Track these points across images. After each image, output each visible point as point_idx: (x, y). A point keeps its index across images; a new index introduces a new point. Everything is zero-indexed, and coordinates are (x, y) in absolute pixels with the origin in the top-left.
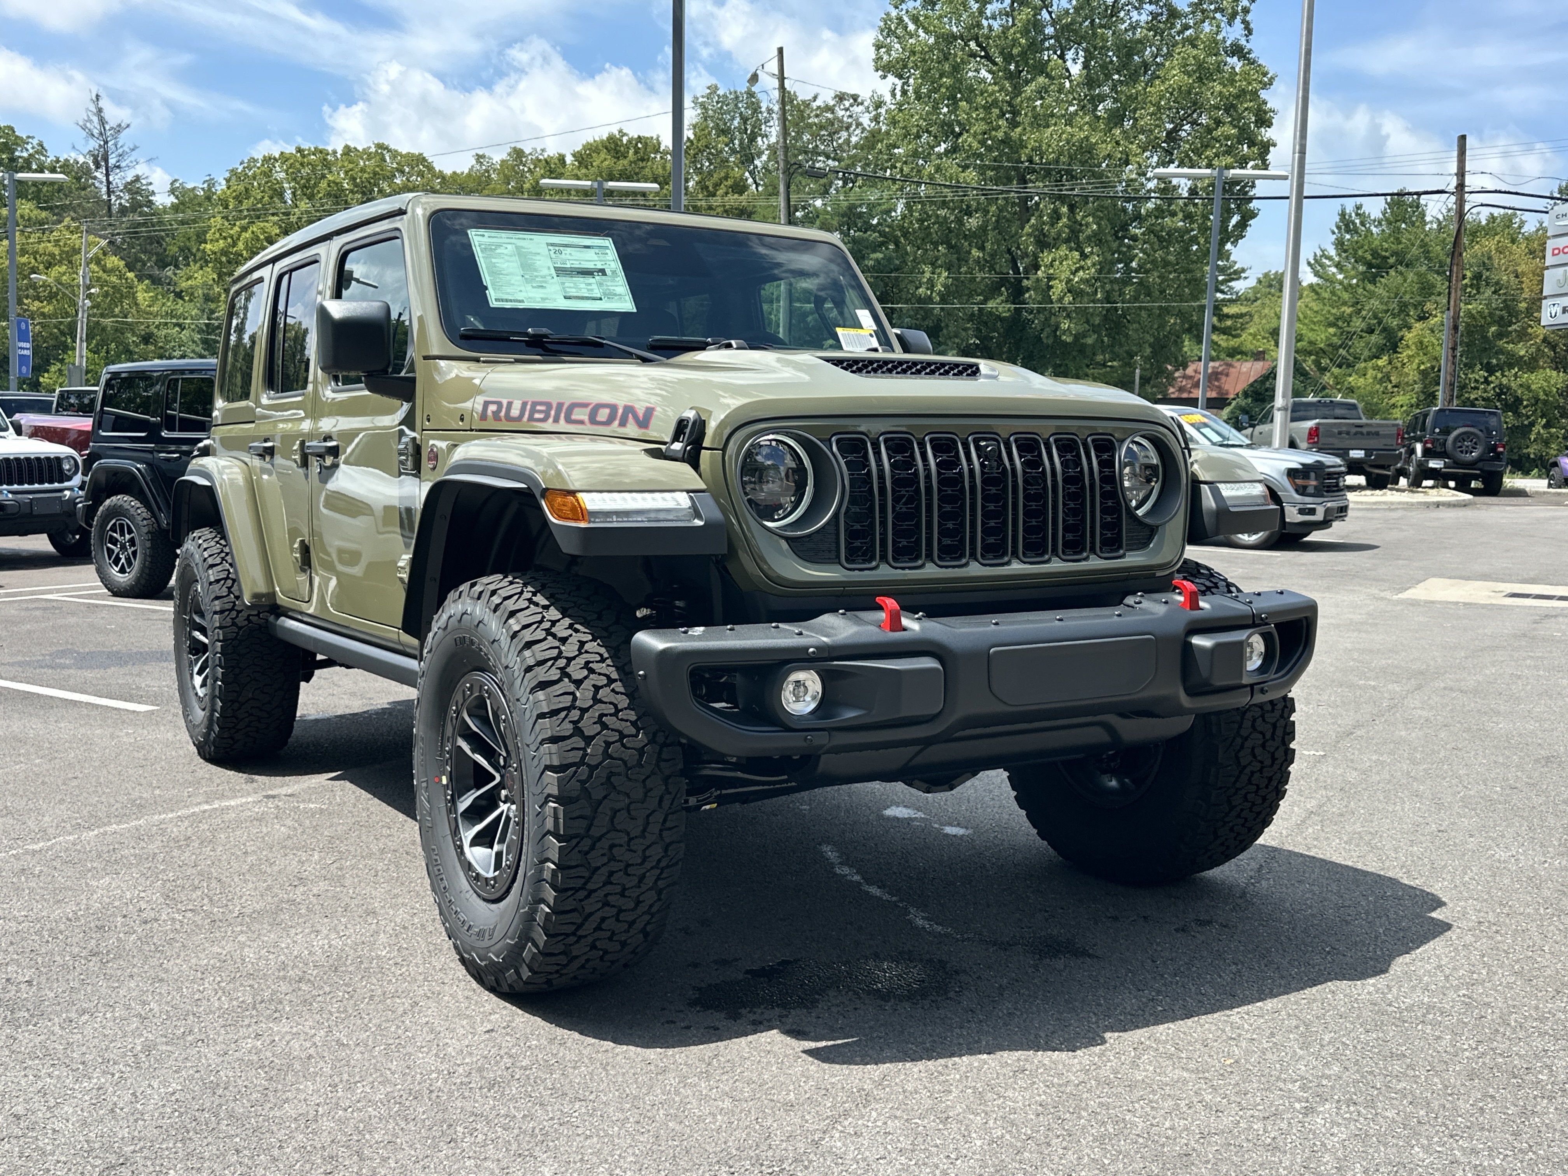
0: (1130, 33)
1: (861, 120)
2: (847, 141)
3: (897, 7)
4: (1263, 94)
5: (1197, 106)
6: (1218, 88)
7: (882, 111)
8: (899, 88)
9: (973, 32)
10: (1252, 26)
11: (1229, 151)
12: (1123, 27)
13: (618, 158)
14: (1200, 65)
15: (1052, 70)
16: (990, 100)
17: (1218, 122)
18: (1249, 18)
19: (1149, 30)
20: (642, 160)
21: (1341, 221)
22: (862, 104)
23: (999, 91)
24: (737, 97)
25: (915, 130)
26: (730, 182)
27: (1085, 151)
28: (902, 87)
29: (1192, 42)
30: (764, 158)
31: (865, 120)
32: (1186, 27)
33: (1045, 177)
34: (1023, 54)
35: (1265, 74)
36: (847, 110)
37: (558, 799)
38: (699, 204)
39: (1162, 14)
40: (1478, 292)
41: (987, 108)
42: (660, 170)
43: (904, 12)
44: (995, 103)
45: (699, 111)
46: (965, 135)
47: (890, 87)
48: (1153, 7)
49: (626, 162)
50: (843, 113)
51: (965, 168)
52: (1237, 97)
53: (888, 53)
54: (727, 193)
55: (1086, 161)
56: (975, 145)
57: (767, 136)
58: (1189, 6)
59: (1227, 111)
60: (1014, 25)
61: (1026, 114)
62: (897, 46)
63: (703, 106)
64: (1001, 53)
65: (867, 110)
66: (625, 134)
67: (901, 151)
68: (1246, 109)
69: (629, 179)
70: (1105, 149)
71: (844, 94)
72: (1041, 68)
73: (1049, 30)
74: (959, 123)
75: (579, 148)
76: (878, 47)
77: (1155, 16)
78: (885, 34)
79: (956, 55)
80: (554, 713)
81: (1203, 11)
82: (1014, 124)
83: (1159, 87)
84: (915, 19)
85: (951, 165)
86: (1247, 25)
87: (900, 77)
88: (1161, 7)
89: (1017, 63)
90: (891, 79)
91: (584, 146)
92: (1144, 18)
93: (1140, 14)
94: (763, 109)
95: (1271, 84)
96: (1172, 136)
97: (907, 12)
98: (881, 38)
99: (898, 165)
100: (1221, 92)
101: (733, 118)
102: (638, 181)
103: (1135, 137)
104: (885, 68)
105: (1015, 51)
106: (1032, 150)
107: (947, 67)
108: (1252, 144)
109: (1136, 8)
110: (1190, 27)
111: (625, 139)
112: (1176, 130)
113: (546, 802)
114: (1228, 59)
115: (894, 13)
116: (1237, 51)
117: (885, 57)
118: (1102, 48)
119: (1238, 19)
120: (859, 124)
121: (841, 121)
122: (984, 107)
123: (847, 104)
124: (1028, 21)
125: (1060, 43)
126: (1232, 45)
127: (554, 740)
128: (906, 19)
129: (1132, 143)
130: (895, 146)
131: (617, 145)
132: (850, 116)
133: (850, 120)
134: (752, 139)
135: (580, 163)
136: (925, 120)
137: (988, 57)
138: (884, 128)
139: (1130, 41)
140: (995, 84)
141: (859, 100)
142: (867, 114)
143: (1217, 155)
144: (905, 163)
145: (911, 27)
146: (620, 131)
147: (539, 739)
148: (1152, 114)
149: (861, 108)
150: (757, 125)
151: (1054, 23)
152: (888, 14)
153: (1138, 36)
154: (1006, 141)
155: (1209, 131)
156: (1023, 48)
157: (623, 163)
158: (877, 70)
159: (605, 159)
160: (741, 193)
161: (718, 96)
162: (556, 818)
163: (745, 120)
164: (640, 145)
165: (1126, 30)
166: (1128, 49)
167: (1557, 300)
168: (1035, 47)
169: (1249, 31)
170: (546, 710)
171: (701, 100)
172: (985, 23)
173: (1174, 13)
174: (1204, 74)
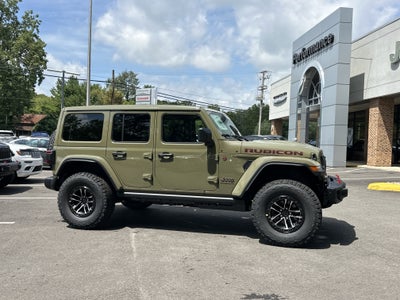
0: (6, 26)
6: (33, 45)
10: (39, 30)
11: (37, 61)
12: (4, 24)
14: (28, 38)
17: (34, 54)
19: (11, 26)
29: (23, 31)
32: (21, 27)
35: (44, 43)
48: (12, 20)
52: (38, 48)
59: (36, 51)
68: (40, 51)
77: (13, 23)
81: (26, 24)
88: (15, 21)
92: (10, 23)
95: (45, 46)
108: (42, 60)
109: (8, 20)
112: (21, 53)
114: (33, 38)
119: (36, 29)
126: (34, 34)
143: (34, 62)
148: (16, 49)
155: (31, 55)
173: (18, 23)
174: (29, 41)
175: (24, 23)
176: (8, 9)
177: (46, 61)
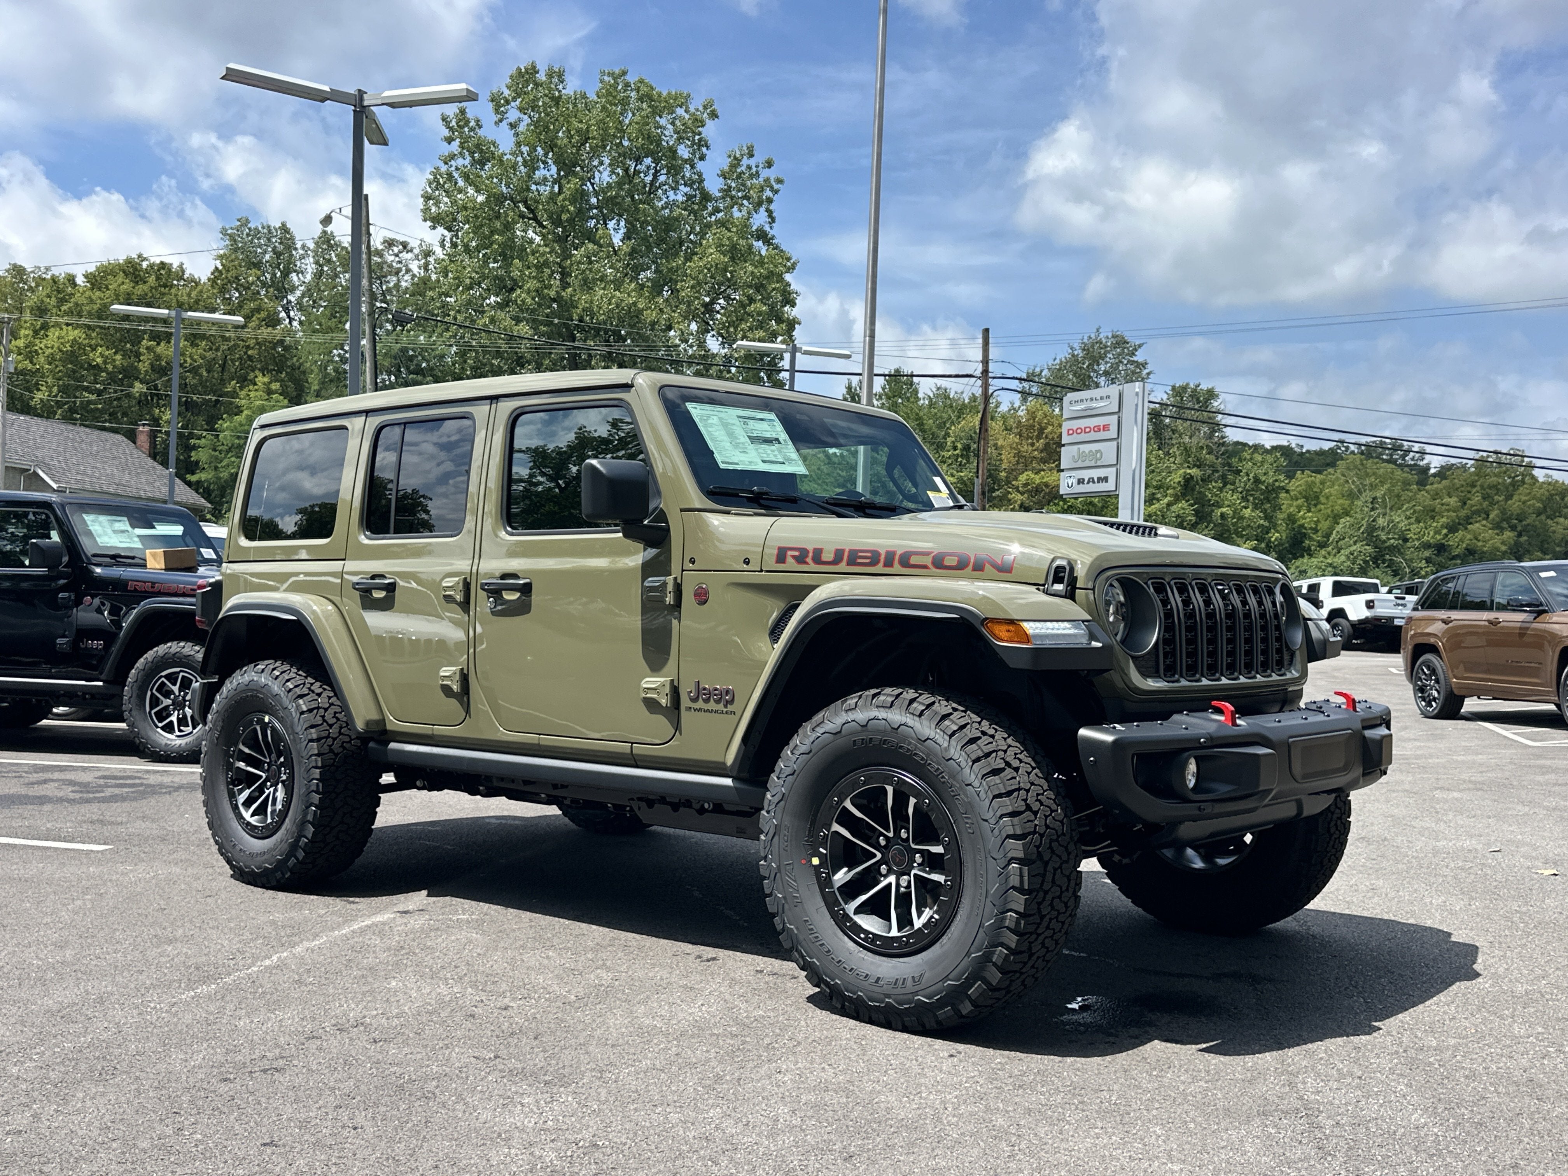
0: (667, 211)
1: (411, 266)
2: (397, 286)
3: (446, 163)
4: (788, 277)
5: (732, 284)
6: (750, 268)
7: (431, 259)
8: (448, 239)
9: (522, 195)
10: (774, 215)
11: (761, 326)
12: (660, 204)
13: (137, 283)
14: (734, 247)
15: (600, 238)
16: (541, 260)
17: (751, 300)
18: (772, 207)
19: (685, 210)
20: (165, 286)
21: (848, 393)
22: (411, 251)
23: (550, 253)
24: (270, 232)
25: (468, 281)
26: (263, 315)
27: (633, 315)
28: (451, 239)
29: (722, 224)
30: (298, 293)
31: (414, 267)
32: (717, 210)
33: (595, 337)
34: (571, 221)
35: (788, 259)
36: (397, 255)
37: (1020, 861)
38: (227, 334)
39: (695, 196)
40: (968, 462)
41: (540, 267)
42: (185, 298)
43: (453, 169)
44: (546, 264)
45: (228, 242)
46: (519, 291)
47: (439, 238)
48: (688, 189)
49: (146, 288)
50: (392, 258)
51: (518, 320)
52: (767, 278)
53: (437, 203)
54: (259, 327)
55: (635, 325)
56: (529, 301)
57: (302, 273)
58: (719, 191)
59: (758, 290)
60: (560, 192)
61: (576, 277)
62: (446, 199)
63: (232, 238)
64: (550, 218)
65: (417, 256)
66: (145, 259)
67: (452, 300)
68: (774, 289)
69: (149, 305)
70: (650, 315)
71: (393, 240)
72: (590, 236)
73: (594, 200)
74: (512, 279)
75: (92, 269)
76: (427, 198)
77: (689, 197)
78: (433, 186)
79: (507, 215)
80: (1009, 794)
81: (732, 198)
82: (565, 285)
83: (696, 263)
84: (466, 177)
85: (505, 319)
86: (770, 213)
87: (449, 229)
88: (695, 190)
89: (564, 228)
90: (441, 230)
91: (98, 269)
92: (680, 198)
93: (676, 195)
94: (299, 246)
95: (794, 269)
96: (708, 308)
97: (457, 169)
98: (429, 190)
99: (452, 313)
100: (752, 272)
101: (265, 252)
102: (159, 307)
103: (677, 307)
104: (436, 221)
105: (564, 217)
106: (583, 310)
107: (498, 224)
108: (779, 320)
109: (673, 189)
110: (720, 211)
111: (145, 265)
112: (713, 302)
113: (1009, 864)
114: (755, 243)
115: (444, 169)
116: (762, 235)
117: (433, 209)
118: (643, 222)
119: (762, 209)
120: (408, 271)
121: (390, 266)
122: (536, 266)
123: (396, 250)
124: (577, 190)
125: (602, 212)
126: (757, 230)
127: (1013, 814)
128: (456, 175)
129: (674, 311)
130: (447, 295)
131: (136, 269)
132: (400, 262)
133: (399, 266)
134: (286, 274)
135: (92, 284)
136: (477, 273)
137: (535, 219)
138: (434, 277)
139: (668, 218)
140: (546, 245)
141: (409, 248)
142: (416, 262)
143: (751, 329)
144: (459, 312)
145: (461, 183)
146: (140, 256)
147: (999, 814)
148: (692, 287)
149: (410, 255)
150: (290, 261)
151: (596, 194)
152: (437, 169)
153: (675, 214)
154: (557, 299)
155: (743, 306)
156: (571, 214)
157: (141, 289)
158: (425, 220)
159: (123, 283)
160: (274, 326)
161: (250, 229)
162: (1021, 876)
163: (278, 254)
164: (162, 272)
165: (663, 208)
166: (668, 225)
167: (1073, 473)
168: (582, 214)
169: (773, 220)
170: (1003, 791)
171: (229, 232)
172: (534, 187)
173: (706, 197)
174: (736, 254)
175: (727, 191)
176: (673, 151)
177: (792, 324)
